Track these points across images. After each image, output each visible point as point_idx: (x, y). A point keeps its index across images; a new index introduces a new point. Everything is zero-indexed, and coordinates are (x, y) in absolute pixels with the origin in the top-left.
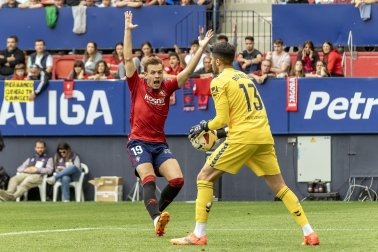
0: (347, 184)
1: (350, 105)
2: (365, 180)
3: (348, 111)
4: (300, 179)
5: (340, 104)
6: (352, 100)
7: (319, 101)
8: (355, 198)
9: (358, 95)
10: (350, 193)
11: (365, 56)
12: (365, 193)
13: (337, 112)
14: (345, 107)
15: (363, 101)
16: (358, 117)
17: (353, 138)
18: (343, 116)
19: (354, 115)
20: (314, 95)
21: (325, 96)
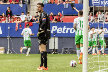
0: (62, 50)
1: (63, 29)
2: (66, 49)
3: (62, 31)
4: (50, 48)
5: (60, 29)
6: (63, 28)
7: (55, 28)
8: (64, 53)
9: (65, 27)
10: (63, 52)
11: (66, 17)
12: (67, 52)
13: (59, 31)
14: (61, 30)
15: (66, 28)
16: (65, 32)
17: (63, 38)
18: (61, 32)
19: (64, 32)
20: (53, 27)
21: (56, 27)
